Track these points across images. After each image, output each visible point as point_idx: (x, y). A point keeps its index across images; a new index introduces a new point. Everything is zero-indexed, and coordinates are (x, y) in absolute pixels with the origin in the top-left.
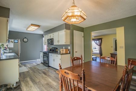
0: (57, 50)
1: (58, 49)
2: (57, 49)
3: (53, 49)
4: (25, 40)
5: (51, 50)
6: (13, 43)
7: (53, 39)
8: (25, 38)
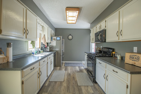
0: (114, 53)
1: (116, 50)
2: (113, 50)
3: (106, 50)
4: (70, 37)
5: (100, 52)
6: (56, 41)
7: (105, 30)
8: (70, 35)
